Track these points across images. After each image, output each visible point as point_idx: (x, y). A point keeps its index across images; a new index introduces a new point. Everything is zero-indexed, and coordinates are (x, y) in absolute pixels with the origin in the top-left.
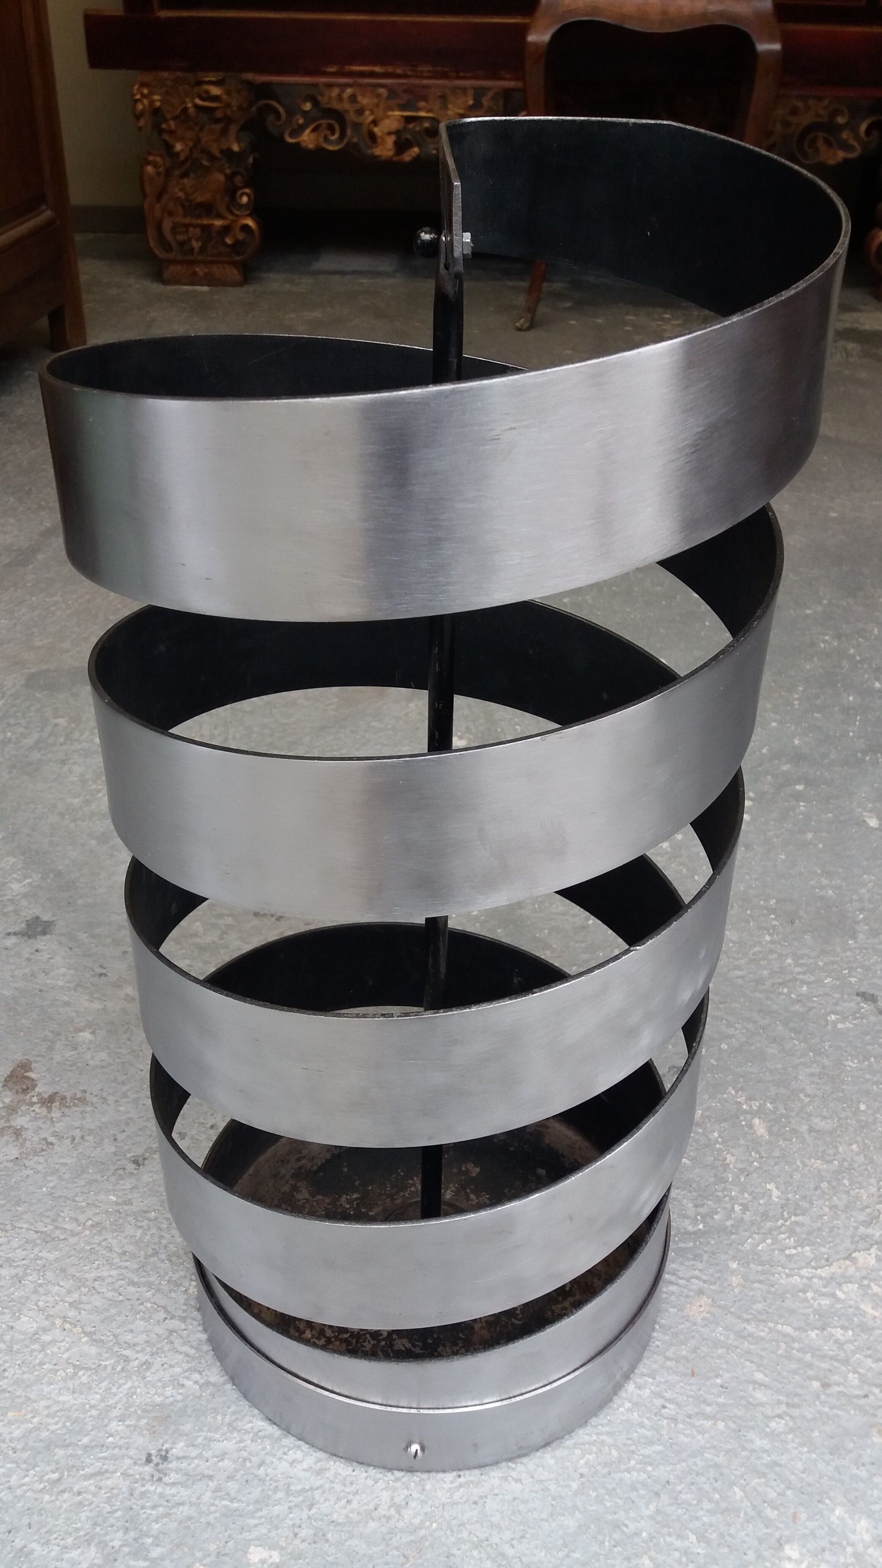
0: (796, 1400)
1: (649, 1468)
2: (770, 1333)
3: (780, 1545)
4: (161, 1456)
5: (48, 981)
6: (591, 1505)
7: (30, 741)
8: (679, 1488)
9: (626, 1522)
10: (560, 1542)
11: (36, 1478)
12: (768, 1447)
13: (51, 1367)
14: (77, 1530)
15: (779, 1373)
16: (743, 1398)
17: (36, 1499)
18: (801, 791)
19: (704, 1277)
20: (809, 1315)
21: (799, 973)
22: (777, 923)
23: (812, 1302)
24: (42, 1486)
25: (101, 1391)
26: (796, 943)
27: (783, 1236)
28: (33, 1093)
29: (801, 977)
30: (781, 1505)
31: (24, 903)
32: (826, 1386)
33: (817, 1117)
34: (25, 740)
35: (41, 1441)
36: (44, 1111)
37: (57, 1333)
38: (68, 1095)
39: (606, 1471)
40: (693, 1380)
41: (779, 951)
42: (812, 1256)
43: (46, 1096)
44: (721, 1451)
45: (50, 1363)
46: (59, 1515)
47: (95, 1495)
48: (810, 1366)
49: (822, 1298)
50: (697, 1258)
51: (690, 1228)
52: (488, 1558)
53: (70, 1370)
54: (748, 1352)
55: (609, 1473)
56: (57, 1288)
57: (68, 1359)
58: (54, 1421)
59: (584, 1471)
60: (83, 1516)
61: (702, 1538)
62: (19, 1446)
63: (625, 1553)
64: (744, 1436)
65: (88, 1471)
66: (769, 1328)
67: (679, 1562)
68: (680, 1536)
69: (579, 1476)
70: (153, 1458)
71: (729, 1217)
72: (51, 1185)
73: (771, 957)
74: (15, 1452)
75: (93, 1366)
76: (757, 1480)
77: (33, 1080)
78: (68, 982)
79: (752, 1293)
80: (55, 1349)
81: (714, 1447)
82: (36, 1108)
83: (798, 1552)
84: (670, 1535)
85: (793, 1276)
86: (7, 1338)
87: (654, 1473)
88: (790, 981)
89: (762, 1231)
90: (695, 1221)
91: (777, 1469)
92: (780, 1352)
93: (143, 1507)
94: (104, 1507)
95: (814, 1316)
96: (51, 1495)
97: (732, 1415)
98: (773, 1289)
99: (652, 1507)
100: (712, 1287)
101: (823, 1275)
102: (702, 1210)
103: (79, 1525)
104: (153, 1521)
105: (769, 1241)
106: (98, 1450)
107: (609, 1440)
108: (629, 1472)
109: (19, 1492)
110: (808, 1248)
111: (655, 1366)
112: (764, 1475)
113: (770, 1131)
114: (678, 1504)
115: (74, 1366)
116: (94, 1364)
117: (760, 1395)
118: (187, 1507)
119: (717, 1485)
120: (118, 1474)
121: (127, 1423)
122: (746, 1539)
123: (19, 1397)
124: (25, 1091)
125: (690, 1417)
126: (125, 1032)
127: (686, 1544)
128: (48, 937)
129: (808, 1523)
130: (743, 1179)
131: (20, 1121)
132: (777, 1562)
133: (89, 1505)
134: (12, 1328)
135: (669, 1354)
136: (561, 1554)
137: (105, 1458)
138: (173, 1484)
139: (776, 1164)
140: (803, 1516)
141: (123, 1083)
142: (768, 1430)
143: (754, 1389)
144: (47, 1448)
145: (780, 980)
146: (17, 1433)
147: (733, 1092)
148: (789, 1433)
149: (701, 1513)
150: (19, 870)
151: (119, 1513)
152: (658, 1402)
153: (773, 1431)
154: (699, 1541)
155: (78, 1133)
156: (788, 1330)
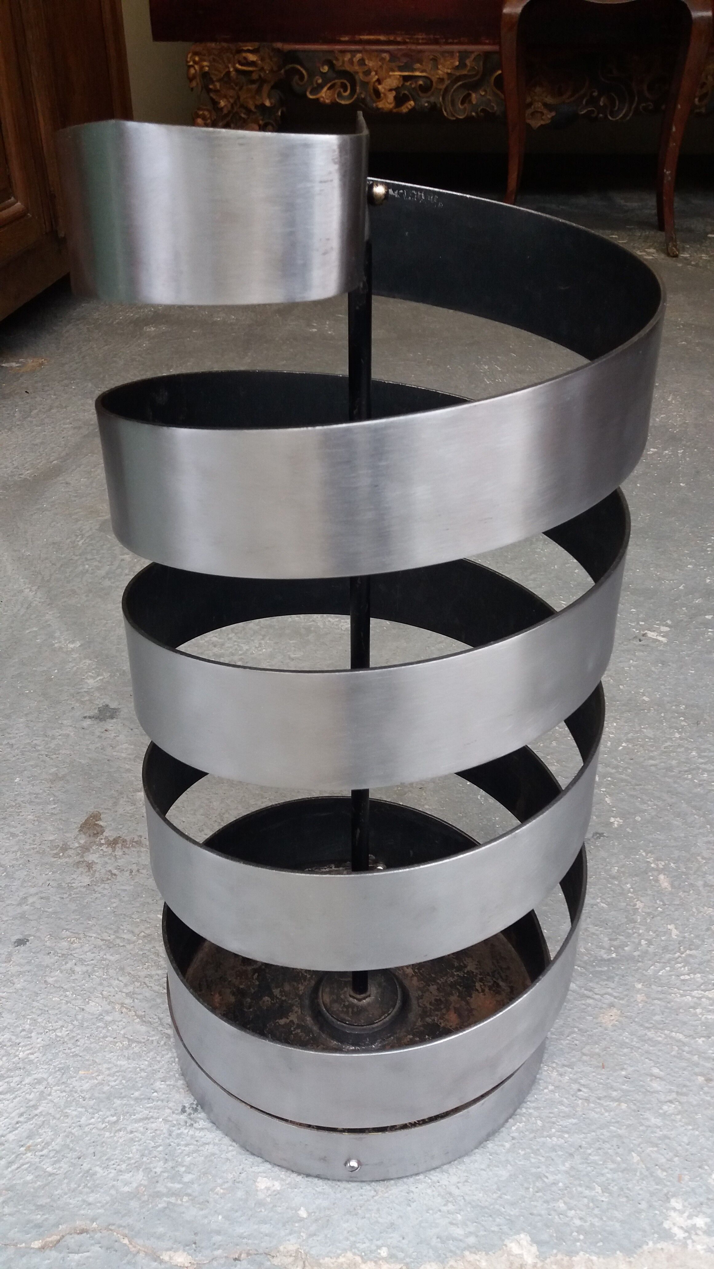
0: (684, 1090)
1: (566, 1136)
2: (665, 1038)
3: (667, 1198)
4: (193, 1108)
5: (115, 754)
6: (520, 1161)
7: (102, 572)
8: (589, 1151)
9: (547, 1174)
10: (495, 1187)
11: (99, 1120)
12: (660, 1124)
13: (112, 1039)
14: (129, 1158)
15: (672, 1069)
16: (642, 1086)
17: (99, 1135)
18: (709, 620)
19: (615, 994)
20: (698, 1026)
21: (702, 763)
22: (685, 724)
23: (700, 1016)
24: (104, 1125)
25: (148, 1059)
26: (700, 740)
27: (679, 965)
28: (101, 837)
29: (703, 766)
30: (669, 1168)
31: (97, 694)
32: (708, 1080)
33: (710, 875)
34: (98, 571)
35: (104, 1093)
36: (110, 850)
37: (117, 1015)
38: (128, 838)
39: (532, 1135)
40: (603, 1071)
41: (686, 746)
42: (702, 981)
43: (111, 839)
44: (623, 1126)
45: (110, 1036)
46: (116, 1147)
47: (143, 1134)
48: (697, 1065)
49: (709, 1013)
50: (610, 978)
51: (605, 956)
52: (439, 1195)
53: (126, 1043)
54: (647, 1052)
55: (535, 1137)
56: (117, 982)
57: (125, 1034)
58: (113, 1079)
59: (515, 1135)
60: (134, 1149)
61: (605, 1189)
62: (87, 1096)
63: (545, 1197)
64: (641, 1115)
65: (138, 1116)
66: (665, 1034)
67: (587, 1206)
68: (588, 1187)
69: (511, 1138)
70: (187, 1109)
71: (636, 949)
72: (114, 905)
73: (679, 750)
74: (84, 1100)
75: (143, 1041)
76: (651, 1149)
77: (102, 827)
78: (129, 754)
79: (652, 1008)
80: (115, 1027)
81: (618, 1122)
82: (104, 848)
83: (681, 1204)
84: (580, 1185)
85: (686, 996)
86: (79, 1017)
87: (569, 1139)
88: (694, 769)
89: (663, 960)
90: (609, 951)
91: (667, 1141)
92: (673, 1053)
93: (178, 1145)
94: (149, 1143)
95: (702, 1027)
96: (111, 1132)
97: (633, 1099)
98: (669, 1005)
99: (567, 1165)
100: (621, 1002)
101: (710, 996)
102: (615, 943)
103: (131, 1155)
104: (186, 1155)
105: (668, 969)
106: (146, 1101)
107: (536, 1113)
108: (550, 1138)
109: (87, 1129)
110: (699, 975)
111: (574, 1060)
112: (656, 1145)
113: (673, 886)
114: (588, 1163)
115: (129, 1040)
116: (144, 1039)
117: (656, 1085)
118: (211, 1146)
119: (618, 1150)
120: (161, 1120)
121: (168, 1083)
122: (641, 1192)
123: (88, 1060)
124: (96, 835)
125: (599, 1099)
127: (593, 1193)
128: (115, 720)
129: (690, 1183)
130: (648, 921)
131: (91, 857)
132: (665, 1211)
133: (139, 1141)
134: (83, 1010)
135: (584, 1050)
136: (495, 1196)
137: (151, 1108)
138: (202, 1129)
139: (676, 910)
140: (687, 1178)
142: (661, 1111)
143: (651, 1080)
144: (108, 1098)
145: (686, 769)
146: (86, 1086)
147: (644, 854)
148: (678, 1114)
149: (606, 1171)
150: (93, 669)
151: (161, 1148)
152: (575, 1087)
153: (665, 1113)
154: (603, 1192)
155: (135, 868)
156: (681, 1036)
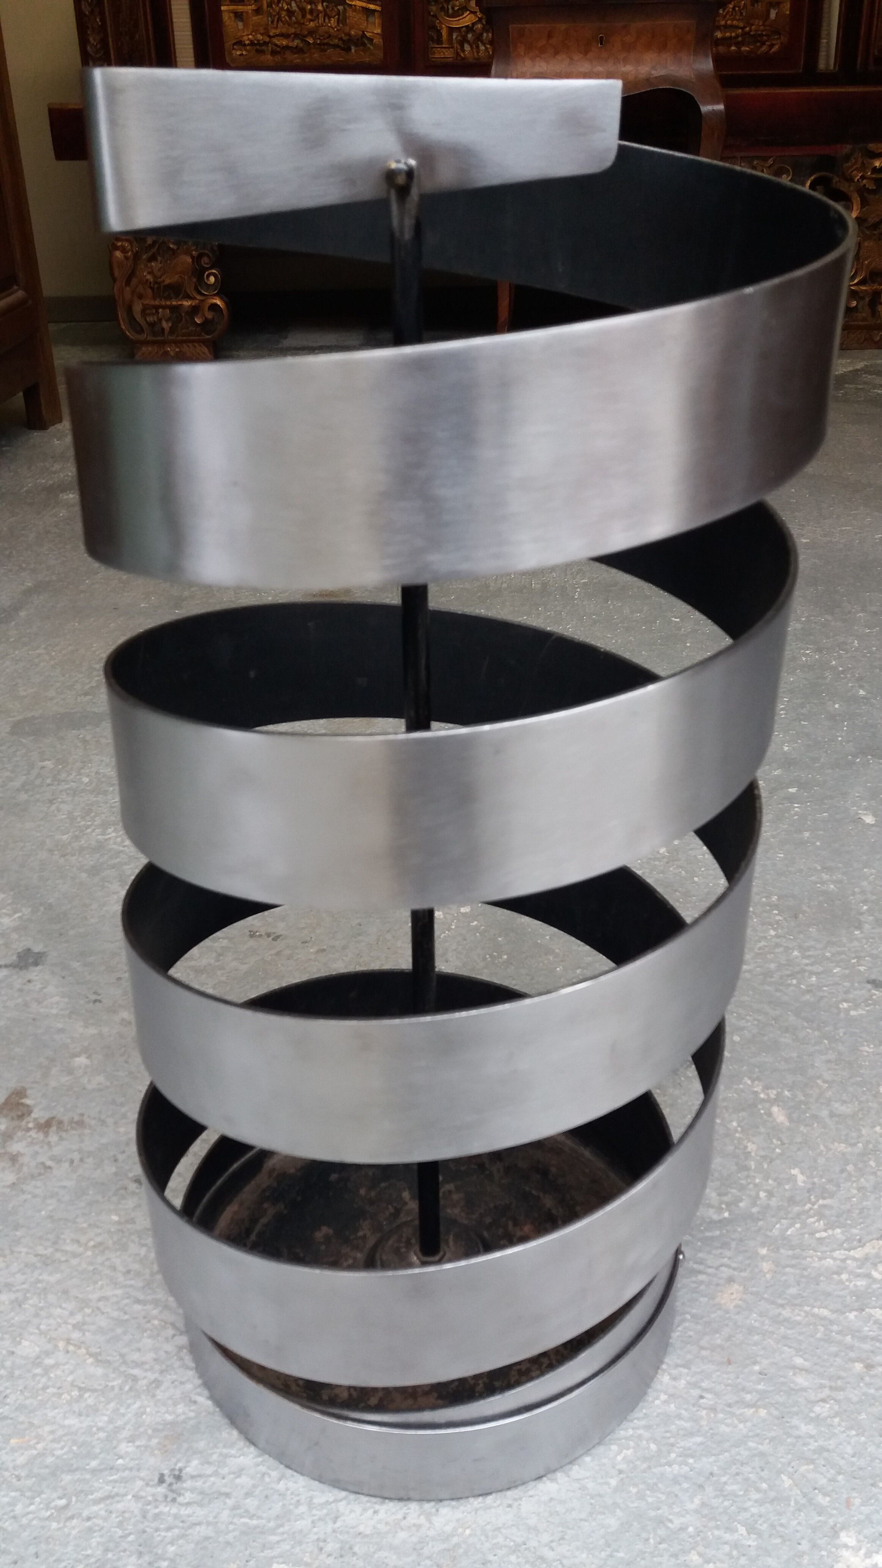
0: (839, 1383)
1: (691, 1461)
2: (806, 1316)
3: (835, 1533)
4: (174, 1475)
5: (42, 1010)
6: (633, 1502)
7: (17, 784)
8: (724, 1479)
9: (671, 1517)
10: (602, 1542)
11: (42, 1506)
12: (814, 1432)
13: (55, 1390)
14: (88, 1556)
15: (820, 1357)
16: (783, 1384)
17: (43, 1528)
18: (794, 793)
19: (734, 1265)
20: (845, 1297)
21: (807, 965)
22: (781, 918)
23: (847, 1283)
24: (49, 1513)
25: (108, 1413)
26: (802, 936)
27: (812, 1220)
28: (29, 1119)
29: (809, 968)
30: (833, 1490)
31: (15, 936)
32: (869, 1367)
33: (836, 1101)
34: (11, 783)
35: (47, 1467)
36: (41, 1136)
37: (61, 1356)
38: (65, 1119)
39: (645, 1466)
40: (730, 1368)
41: (785, 945)
42: (844, 1238)
43: (42, 1121)
44: (766, 1439)
45: (53, 1386)
46: (68, 1543)
47: (105, 1519)
48: (851, 1348)
49: (858, 1278)
50: (725, 1245)
51: (715, 1217)
52: (526, 1563)
53: (75, 1393)
54: (785, 1337)
55: (649, 1468)
56: (59, 1310)
57: (73, 1381)
58: (59, 1446)
59: (623, 1466)
60: (94, 1542)
61: (751, 1529)
62: (23, 1474)
63: (671, 1549)
64: (788, 1422)
65: (97, 1495)
66: (806, 1312)
67: (729, 1555)
68: (728, 1529)
69: (617, 1472)
70: (166, 1478)
71: (754, 1204)
72: (51, 1208)
73: (777, 950)
74: (19, 1480)
75: (100, 1388)
76: (806, 1467)
77: (28, 1106)
78: (61, 1010)
79: (784, 1278)
80: (59, 1373)
81: (758, 1435)
82: (33, 1133)
83: (854, 1538)
84: (717, 1527)
85: (826, 1258)
86: (8, 1364)
87: (695, 1465)
88: (798, 973)
89: (790, 1216)
90: (720, 1210)
91: (825, 1454)
92: (819, 1335)
93: (157, 1530)
94: (115, 1532)
95: (851, 1297)
96: (58, 1522)
97: (773, 1402)
98: (805, 1273)
99: (697, 1501)
100: (743, 1274)
101: (857, 1256)
102: (726, 1199)
103: (89, 1552)
104: (169, 1543)
105: (798, 1226)
106: (107, 1473)
107: (647, 1434)
108: (670, 1465)
109: (24, 1521)
110: (838, 1231)
111: (689, 1357)
112: (812, 1462)
113: (790, 1118)
114: (724, 1496)
115: (80, 1389)
116: (100, 1385)
117: (801, 1380)
118: (203, 1527)
119: (762, 1474)
120: (130, 1497)
121: (138, 1443)
122: (799, 1528)
123: (22, 1423)
124: (21, 1117)
125: (729, 1405)
126: (122, 1055)
127: (736, 1536)
128: (39, 967)
129: (863, 1508)
130: (766, 1166)
131: (16, 1147)
132: (834, 1550)
133: (100, 1530)
134: (13, 1353)
135: (703, 1343)
136: (603, 1554)
137: (115, 1481)
138: (188, 1504)
139: (799, 1149)
140: (857, 1501)
141: (122, 1105)
142: (812, 1415)
143: (794, 1374)
144: (53, 1474)
145: (788, 972)
146: (21, 1460)
147: (749, 1082)
148: (834, 1417)
149: (749, 1504)
150: (9, 904)
151: (131, 1538)
152: (696, 1393)
153: (818, 1416)
154: (749, 1533)
155: (76, 1156)
156: (825, 1312)
